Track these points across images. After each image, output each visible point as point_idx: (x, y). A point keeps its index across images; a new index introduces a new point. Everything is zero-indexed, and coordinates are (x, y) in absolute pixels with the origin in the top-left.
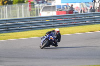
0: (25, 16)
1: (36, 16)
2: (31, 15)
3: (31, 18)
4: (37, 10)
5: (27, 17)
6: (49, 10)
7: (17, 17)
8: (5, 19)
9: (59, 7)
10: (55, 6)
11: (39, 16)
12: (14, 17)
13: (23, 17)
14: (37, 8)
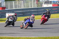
0: (34, 7)
1: (40, 7)
2: (37, 6)
3: (37, 8)
4: (41, 3)
5: (35, 7)
6: (48, 4)
7: (29, 7)
8: (22, 8)
9: (54, 2)
10: (51, 1)
11: (42, 7)
12: (27, 7)
13: (33, 7)
14: (41, 2)
